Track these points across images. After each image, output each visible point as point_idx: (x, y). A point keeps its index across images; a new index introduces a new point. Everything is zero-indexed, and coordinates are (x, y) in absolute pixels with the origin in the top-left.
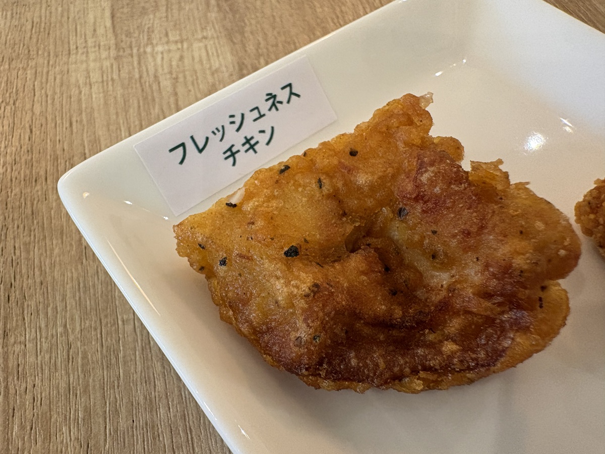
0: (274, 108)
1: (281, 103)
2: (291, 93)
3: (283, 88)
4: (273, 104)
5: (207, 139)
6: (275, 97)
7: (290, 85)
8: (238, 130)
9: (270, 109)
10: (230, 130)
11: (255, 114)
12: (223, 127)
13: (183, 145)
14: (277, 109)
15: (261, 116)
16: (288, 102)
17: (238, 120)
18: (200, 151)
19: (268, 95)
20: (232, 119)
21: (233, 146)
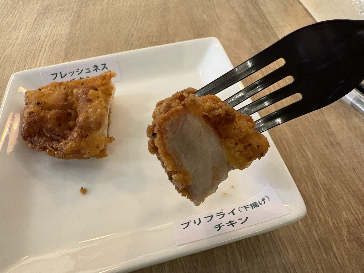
0: (95, 70)
1: (99, 69)
2: (104, 67)
3: (102, 65)
4: (96, 69)
5: (66, 74)
6: (97, 67)
7: (105, 64)
8: (79, 74)
10: (76, 74)
11: (88, 71)
12: (73, 72)
13: (57, 74)
14: (97, 71)
15: (89, 72)
16: (102, 70)
17: (80, 71)
18: (62, 77)
19: (95, 65)
20: (78, 70)
21: (75, 79)
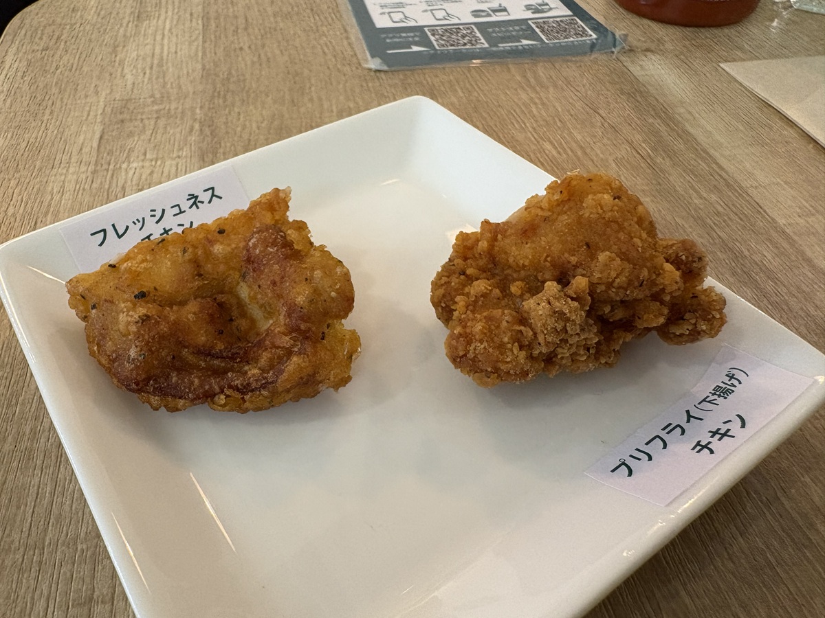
0: (194, 206)
1: (203, 202)
2: (213, 195)
3: (205, 191)
4: (195, 203)
5: (127, 227)
6: (197, 197)
7: (213, 189)
8: (157, 222)
9: (191, 207)
10: (150, 222)
11: (176, 210)
12: (143, 219)
13: (104, 231)
14: (198, 208)
15: (181, 212)
16: (210, 202)
17: (158, 214)
18: (120, 237)
19: (189, 195)
20: (153, 213)
21: (151, 235)
